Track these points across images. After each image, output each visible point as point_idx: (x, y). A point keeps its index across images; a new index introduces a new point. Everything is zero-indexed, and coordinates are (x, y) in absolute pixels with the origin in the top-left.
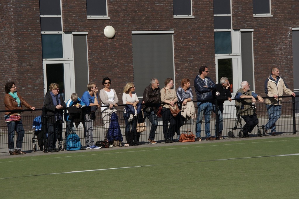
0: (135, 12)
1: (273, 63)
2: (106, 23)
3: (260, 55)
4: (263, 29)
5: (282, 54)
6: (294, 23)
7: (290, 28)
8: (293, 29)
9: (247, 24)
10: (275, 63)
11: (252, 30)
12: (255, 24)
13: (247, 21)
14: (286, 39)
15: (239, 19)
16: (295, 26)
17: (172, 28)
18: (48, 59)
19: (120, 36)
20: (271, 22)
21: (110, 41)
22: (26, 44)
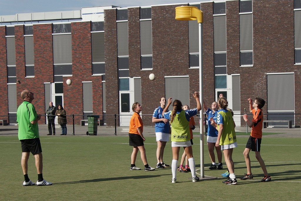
0: (167, 66)
1: (253, 95)
2: (150, 72)
3: (244, 89)
4: (247, 74)
5: (259, 89)
6: (268, 70)
7: (265, 73)
8: (267, 74)
9: (236, 71)
10: (254, 94)
11: (239, 74)
12: (241, 71)
13: (236, 69)
14: (262, 80)
15: (230, 68)
16: (269, 72)
17: (188, 74)
18: (122, 91)
19: (158, 79)
20: (252, 70)
21: (152, 81)
22: (110, 84)
